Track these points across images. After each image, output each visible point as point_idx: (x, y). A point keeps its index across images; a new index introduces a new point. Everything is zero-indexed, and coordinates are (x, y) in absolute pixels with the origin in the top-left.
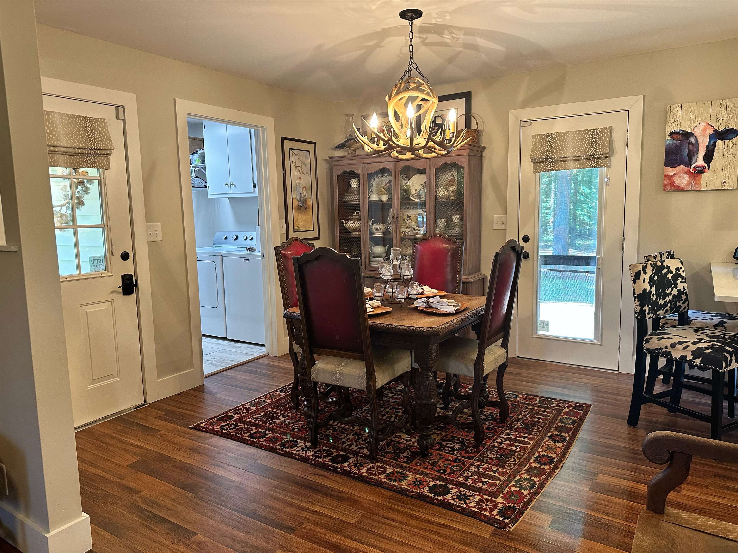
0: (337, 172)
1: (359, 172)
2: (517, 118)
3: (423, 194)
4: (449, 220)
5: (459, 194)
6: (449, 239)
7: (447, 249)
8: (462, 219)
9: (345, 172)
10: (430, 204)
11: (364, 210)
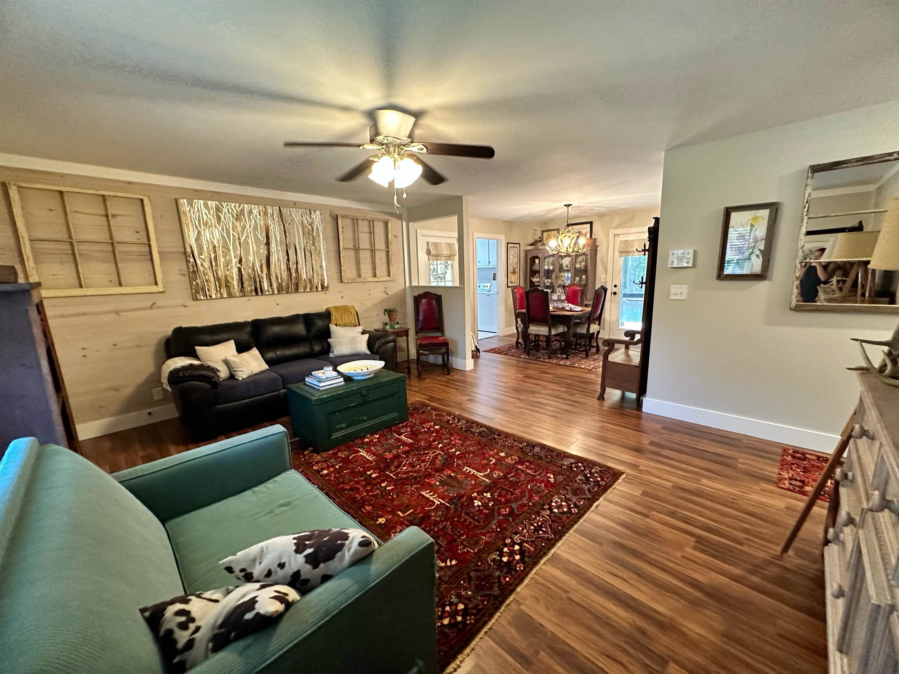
0: (529, 256)
1: (540, 256)
2: (613, 233)
3: (569, 266)
4: (581, 277)
5: (586, 266)
6: (580, 286)
7: (579, 290)
8: (586, 277)
9: (533, 256)
10: (573, 270)
11: (542, 273)
